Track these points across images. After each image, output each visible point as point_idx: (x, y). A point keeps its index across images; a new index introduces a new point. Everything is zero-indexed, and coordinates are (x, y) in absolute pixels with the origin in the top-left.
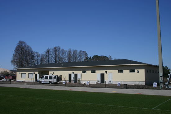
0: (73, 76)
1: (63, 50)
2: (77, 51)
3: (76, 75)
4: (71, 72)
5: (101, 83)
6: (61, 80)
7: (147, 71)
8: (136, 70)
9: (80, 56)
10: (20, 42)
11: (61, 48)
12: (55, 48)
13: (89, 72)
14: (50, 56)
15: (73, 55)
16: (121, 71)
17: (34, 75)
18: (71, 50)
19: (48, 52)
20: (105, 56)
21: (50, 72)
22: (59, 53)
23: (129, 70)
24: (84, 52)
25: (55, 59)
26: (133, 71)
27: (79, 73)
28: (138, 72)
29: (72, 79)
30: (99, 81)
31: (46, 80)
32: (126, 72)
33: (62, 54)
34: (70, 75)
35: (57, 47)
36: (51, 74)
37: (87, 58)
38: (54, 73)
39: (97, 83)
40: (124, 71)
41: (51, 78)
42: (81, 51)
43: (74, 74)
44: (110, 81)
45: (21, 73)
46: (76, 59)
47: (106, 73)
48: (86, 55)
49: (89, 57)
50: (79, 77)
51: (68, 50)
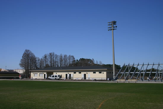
0: (68, 75)
1: (56, 55)
2: (67, 56)
3: (70, 75)
4: (67, 73)
5: (84, 79)
6: (61, 77)
7: (108, 73)
8: (102, 72)
9: (70, 59)
10: (26, 50)
11: (55, 54)
12: (50, 54)
13: (77, 73)
14: (47, 60)
15: (64, 59)
16: (94, 73)
17: (43, 75)
18: (62, 55)
19: (46, 57)
20: (89, 59)
21: (54, 73)
22: (53, 58)
23: (98, 72)
24: (72, 56)
25: (51, 62)
26: (101, 73)
27: (72, 73)
28: (103, 73)
29: (68, 77)
30: (83, 78)
31: (53, 78)
32: (97, 73)
33: (56, 58)
34: (67, 75)
35: (52, 53)
36: (55, 74)
37: (75, 61)
38: (56, 73)
39: (82, 79)
40: (96, 72)
41: (56, 76)
42: (70, 56)
43: (69, 74)
44: (89, 78)
45: (34, 73)
46: (66, 62)
47: (87, 73)
48: (74, 58)
49: (76, 60)
50: (72, 76)
51: (60, 55)
